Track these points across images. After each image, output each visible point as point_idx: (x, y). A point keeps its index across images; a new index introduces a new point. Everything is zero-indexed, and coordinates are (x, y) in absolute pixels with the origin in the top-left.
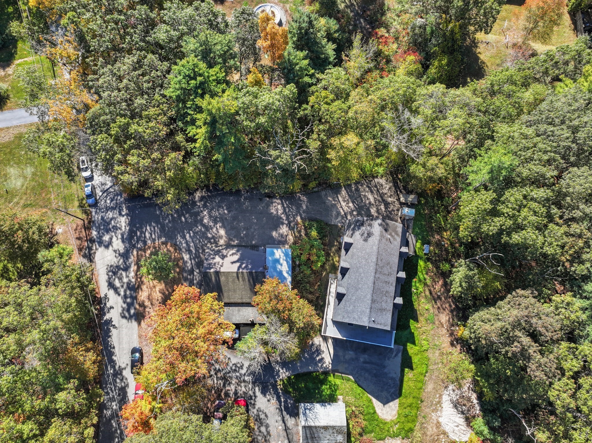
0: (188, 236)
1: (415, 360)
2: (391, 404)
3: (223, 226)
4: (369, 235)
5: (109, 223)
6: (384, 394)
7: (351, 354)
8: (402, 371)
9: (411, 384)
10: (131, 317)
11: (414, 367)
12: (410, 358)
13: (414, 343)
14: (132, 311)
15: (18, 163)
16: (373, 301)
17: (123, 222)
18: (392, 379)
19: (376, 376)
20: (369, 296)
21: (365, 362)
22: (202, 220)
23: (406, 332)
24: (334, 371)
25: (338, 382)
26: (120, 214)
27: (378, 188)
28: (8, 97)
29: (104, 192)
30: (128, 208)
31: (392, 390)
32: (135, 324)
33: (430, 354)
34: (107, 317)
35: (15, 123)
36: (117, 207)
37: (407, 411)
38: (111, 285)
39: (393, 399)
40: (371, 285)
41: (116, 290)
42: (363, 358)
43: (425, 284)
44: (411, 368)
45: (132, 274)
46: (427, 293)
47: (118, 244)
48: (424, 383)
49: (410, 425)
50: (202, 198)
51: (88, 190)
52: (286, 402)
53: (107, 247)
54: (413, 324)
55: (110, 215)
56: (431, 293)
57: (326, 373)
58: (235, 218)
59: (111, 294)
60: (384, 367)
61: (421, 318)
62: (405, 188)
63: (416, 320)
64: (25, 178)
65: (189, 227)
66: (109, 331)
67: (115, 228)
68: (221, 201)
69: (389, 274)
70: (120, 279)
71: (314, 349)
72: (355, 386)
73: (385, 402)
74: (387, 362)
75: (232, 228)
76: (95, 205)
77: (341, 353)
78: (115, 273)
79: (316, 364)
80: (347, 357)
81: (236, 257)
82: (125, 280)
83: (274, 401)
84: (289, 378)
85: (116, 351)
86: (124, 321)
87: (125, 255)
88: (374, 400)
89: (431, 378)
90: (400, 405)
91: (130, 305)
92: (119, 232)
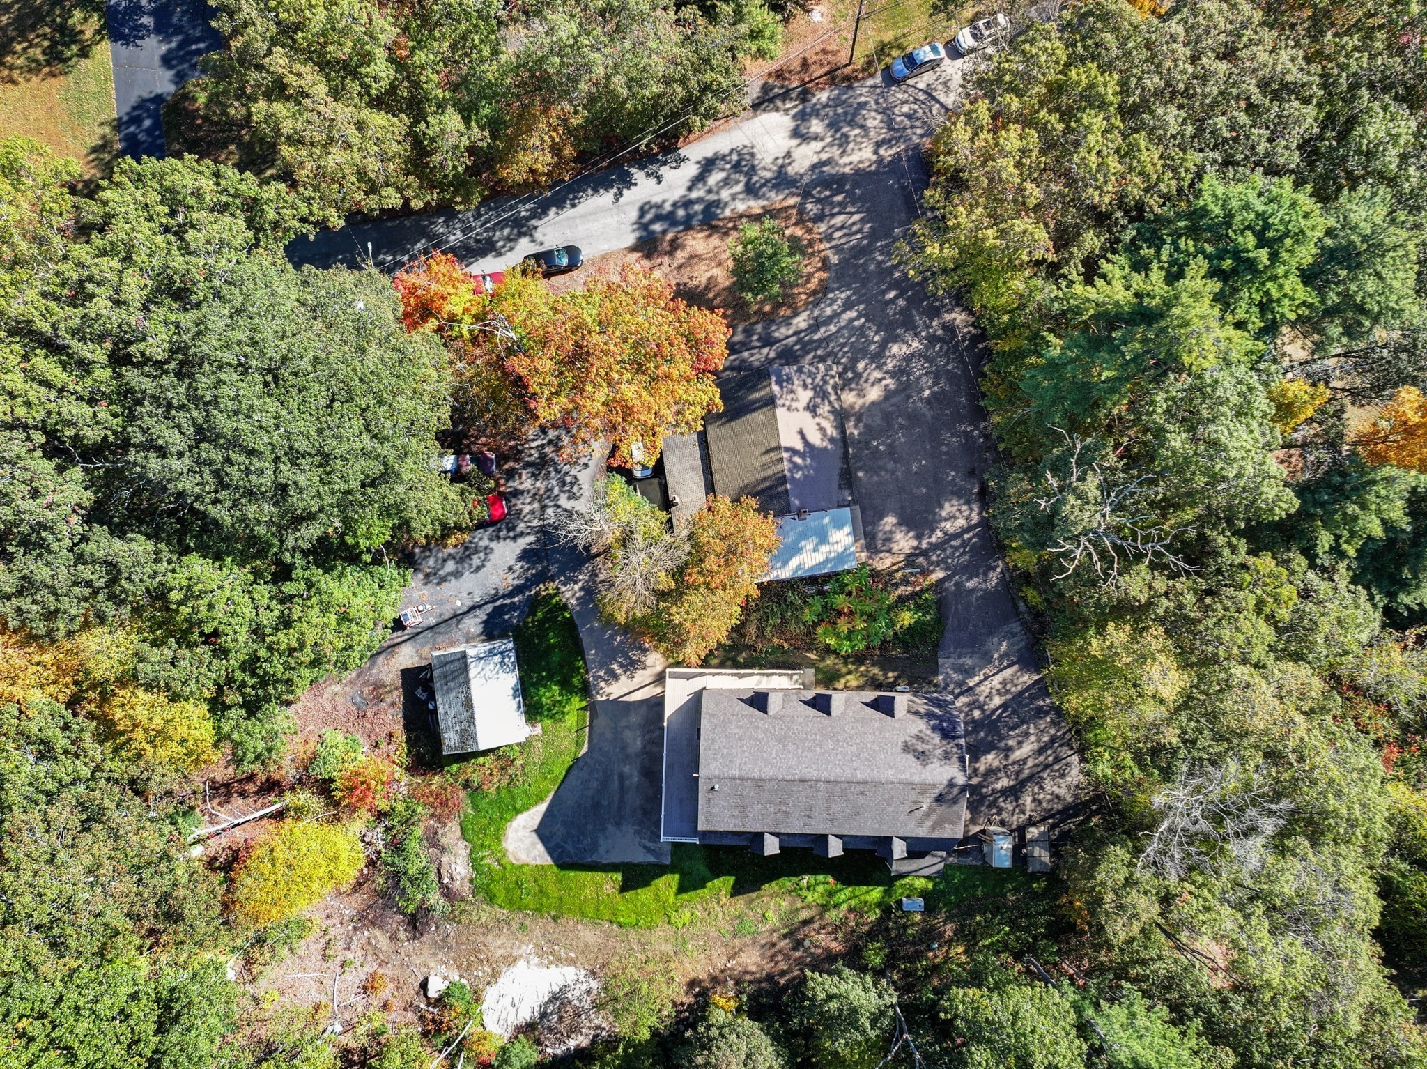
0: (852, 314)
1: (643, 895)
2: (540, 847)
3: (889, 394)
4: (922, 756)
5: (852, 123)
6: (560, 830)
7: (636, 742)
8: (614, 868)
9: (588, 892)
10: (644, 227)
11: (628, 895)
12: (646, 884)
13: (682, 889)
14: (657, 227)
16: (759, 782)
17: (861, 155)
18: (595, 846)
19: (596, 806)
20: (769, 772)
21: (622, 777)
22: (896, 339)
23: (702, 868)
24: (593, 708)
25: (571, 720)
26: (878, 145)
27: (1056, 766)
29: (928, 92)
30: (897, 158)
31: (569, 848)
32: (630, 239)
33: (661, 930)
34: (638, 175)
36: (894, 132)
37: (529, 885)
38: (708, 165)
39: (550, 851)
40: (797, 773)
41: (700, 178)
42: (632, 772)
43: (824, 908)
44: (624, 888)
45: (741, 207)
46: (804, 915)
47: (805, 157)
48: (595, 921)
49: (501, 895)
50: (949, 328)
51: (925, 54)
52: (513, 607)
53: (795, 133)
54: (724, 884)
55: (874, 121)
56: (805, 923)
57: (586, 690)
58: (914, 418)
59: (691, 170)
60: (618, 825)
61: (741, 901)
62: (1065, 836)
63: (737, 891)
65: (875, 314)
66: (608, 185)
67: (843, 142)
68: (951, 377)
69: (831, 817)
70: (726, 182)
71: (634, 655)
72: (568, 760)
73: (543, 832)
74: (629, 829)
75: (887, 417)
76: (891, 80)
77: (634, 719)
78: (737, 167)
79: (602, 665)
80: (628, 734)
81: (815, 439)
82: (725, 194)
83: (511, 581)
84: (565, 607)
85: (568, 213)
86: (634, 215)
87: (782, 180)
88: (542, 808)
89: (608, 936)
90: (541, 869)
91: (670, 218)
92: (836, 151)
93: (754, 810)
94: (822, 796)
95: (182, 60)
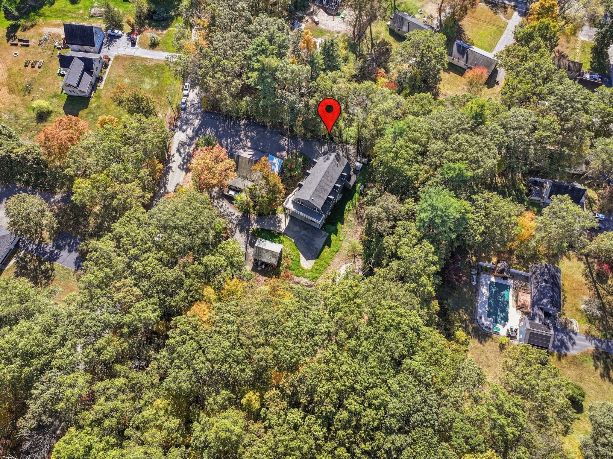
0: (229, 140)
1: (333, 243)
2: (310, 261)
3: (251, 142)
4: (327, 159)
5: (189, 121)
6: (309, 254)
7: (297, 228)
8: (324, 246)
9: (326, 254)
10: (183, 169)
11: (332, 246)
12: (331, 241)
13: (336, 234)
14: (185, 167)
15: (152, 77)
16: (316, 190)
17: (197, 122)
18: (316, 248)
19: (307, 243)
20: (315, 187)
21: (304, 235)
22: (240, 135)
23: (334, 228)
24: (284, 234)
25: (284, 239)
26: (197, 118)
27: (347, 152)
28: (158, 44)
29: (192, 105)
30: (202, 117)
31: (314, 254)
32: (184, 173)
33: (343, 244)
34: (170, 165)
35: (157, 58)
36: (196, 114)
37: (318, 267)
38: (178, 151)
39: (312, 259)
40: (318, 182)
41: (180, 154)
42: (303, 232)
43: (355, 207)
44: (329, 247)
45: (192, 149)
46: (355, 212)
47: (190, 132)
48: (334, 257)
50: (244, 124)
51: (183, 101)
52: (251, 240)
53: (183, 132)
54: (339, 225)
55: (191, 117)
56: (357, 213)
57: (280, 234)
58: (258, 140)
59: (177, 155)
60: (314, 241)
61: (345, 224)
62: (362, 155)
63: (343, 224)
64: (152, 85)
65: (232, 136)
66: (169, 172)
67: (191, 124)
68: (254, 129)
69: (331, 182)
70: (185, 149)
71: (277, 220)
72: (293, 245)
73: (308, 259)
74: (316, 239)
75: (255, 144)
76: (184, 110)
77: (292, 226)
78: (182, 145)
79: (276, 227)
80: (295, 229)
81: (252, 153)
82: (187, 151)
83: (245, 237)
84: (258, 229)
85: (169, 182)
86: (179, 170)
87: (192, 139)
88: (301, 256)
89: (338, 256)
90: (315, 263)
91: (185, 163)
92: (192, 126)
93: (322, 195)
94: (325, 180)
95: (73, 248)
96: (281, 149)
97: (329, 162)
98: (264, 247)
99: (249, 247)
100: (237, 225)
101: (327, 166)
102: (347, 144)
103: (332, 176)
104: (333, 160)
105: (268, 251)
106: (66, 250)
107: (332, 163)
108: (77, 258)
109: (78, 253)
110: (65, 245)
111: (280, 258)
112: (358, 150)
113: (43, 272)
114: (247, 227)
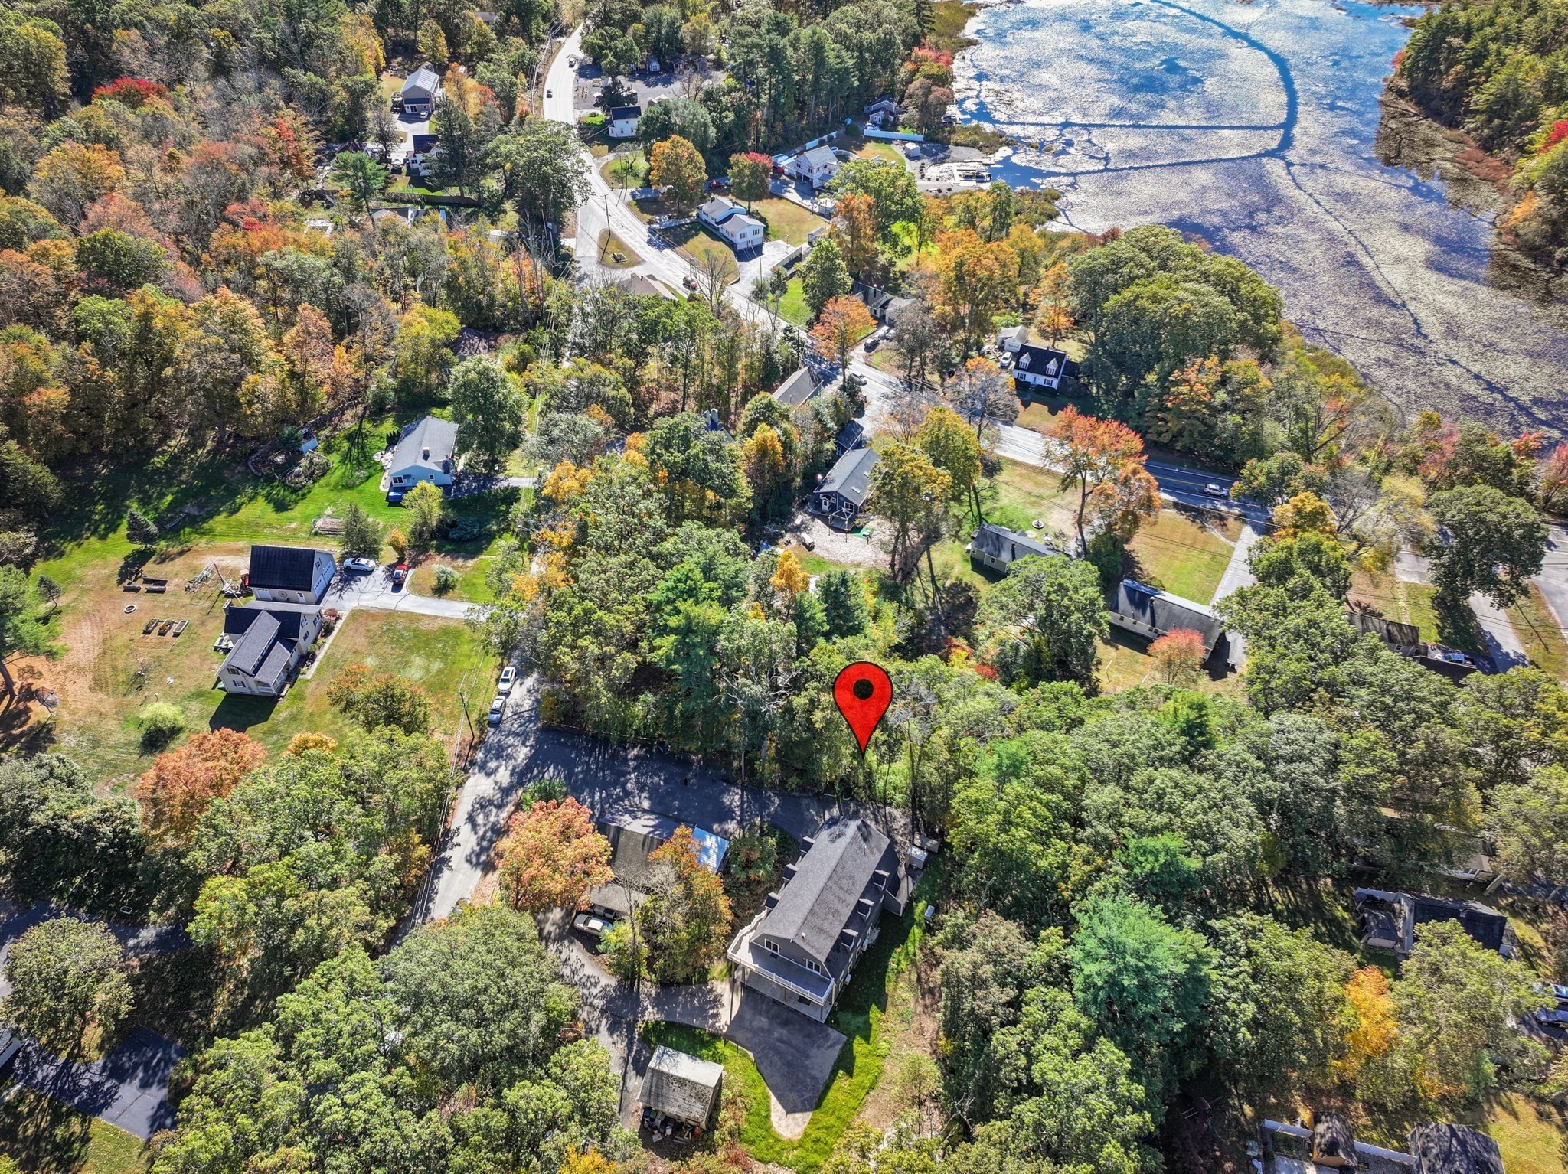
1: (859, 1061)
2: (798, 1115)
3: (650, 798)
4: (840, 835)
5: (504, 749)
6: (793, 1096)
7: (763, 1022)
8: (834, 1072)
9: (840, 1096)
10: (478, 864)
11: (856, 1071)
12: (853, 1058)
13: (867, 1039)
14: (483, 858)
15: (429, 655)
16: (812, 913)
17: (523, 753)
18: (814, 1078)
19: (789, 1064)
20: (809, 905)
21: (780, 1040)
22: (625, 783)
23: (860, 1019)
24: (728, 1037)
25: (728, 1052)
26: (524, 744)
28: (453, 588)
29: (515, 713)
30: (537, 740)
31: (807, 1095)
32: (479, 873)
33: (887, 1065)
34: (446, 854)
35: (447, 614)
36: (524, 736)
37: (820, 1134)
38: (471, 819)
39: (803, 1110)
41: (475, 826)
42: (779, 1032)
43: (913, 963)
44: (850, 1073)
45: (504, 814)
46: (914, 977)
47: (504, 776)
48: (862, 1103)
49: (815, 1158)
50: (636, 758)
51: (497, 704)
52: (637, 1051)
53: (488, 775)
54: (874, 1012)
55: (510, 740)
56: (919, 980)
57: (715, 1036)
58: (668, 793)
59: (466, 829)
60: (808, 1057)
61: (889, 1008)
63: (883, 1008)
64: (428, 671)
65: (605, 786)
66: (440, 870)
67: (510, 757)
68: (660, 769)
70: (487, 816)
71: (711, 997)
72: (752, 1068)
73: (791, 1109)
74: (814, 1051)
76: (496, 724)
77: (748, 1016)
78: (482, 807)
79: (705, 1019)
80: (755, 1024)
81: (651, 823)
82: (492, 819)
83: (622, 1046)
84: (658, 1023)
85: (438, 898)
86: (467, 866)
87: (506, 791)
88: (774, 1100)
89: (875, 1100)
90: (813, 1122)
91: (483, 850)
92: (512, 763)
93: (826, 926)
94: (835, 888)
96: (726, 815)
97: (843, 842)
98: (673, 1072)
99: (632, 1073)
100: (603, 1012)
101: (840, 852)
102: (886, 804)
103: (852, 878)
104: (854, 838)
105: (682, 1082)
106: (136, 1082)
107: (850, 844)
108: (162, 1105)
109: (165, 1091)
110: (135, 1067)
111: (715, 1107)
112: (914, 820)
113: (57, 1147)
114: (630, 1017)
